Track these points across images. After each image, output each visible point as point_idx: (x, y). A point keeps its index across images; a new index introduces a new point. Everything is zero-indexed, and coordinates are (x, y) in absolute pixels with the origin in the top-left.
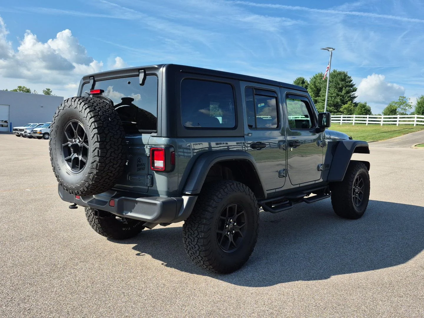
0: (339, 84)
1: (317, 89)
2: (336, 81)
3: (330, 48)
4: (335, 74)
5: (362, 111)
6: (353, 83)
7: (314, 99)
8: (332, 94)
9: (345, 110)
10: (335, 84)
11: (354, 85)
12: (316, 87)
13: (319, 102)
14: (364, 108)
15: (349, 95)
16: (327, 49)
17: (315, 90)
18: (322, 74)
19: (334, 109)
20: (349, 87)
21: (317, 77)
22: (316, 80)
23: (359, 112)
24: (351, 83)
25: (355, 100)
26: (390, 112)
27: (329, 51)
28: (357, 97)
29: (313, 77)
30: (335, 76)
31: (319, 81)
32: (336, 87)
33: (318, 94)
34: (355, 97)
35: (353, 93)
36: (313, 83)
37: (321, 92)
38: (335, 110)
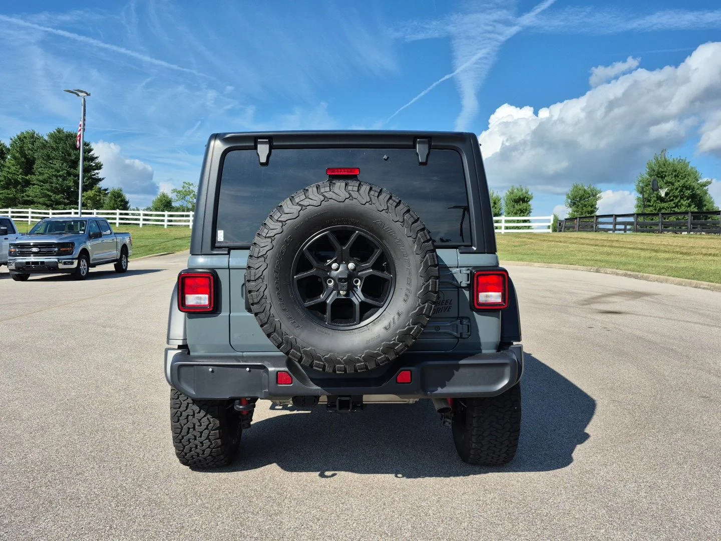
0: (70, 155)
1: (28, 160)
2: (63, 148)
3: (82, 92)
4: (61, 135)
5: (117, 204)
6: (93, 155)
7: (22, 178)
8: (58, 171)
9: (89, 201)
10: (62, 153)
11: (97, 158)
12: (23, 154)
13: (34, 184)
14: (120, 199)
15: (89, 175)
16: (76, 92)
17: (23, 162)
18: (34, 133)
19: (64, 199)
20: (89, 161)
21: (25, 137)
22: (24, 143)
23: (111, 204)
24: (91, 153)
25: (102, 185)
26: (165, 206)
27: (78, 95)
28: (103, 179)
29: (16, 137)
30: (61, 139)
31: (30, 146)
32: (64, 160)
33: (31, 169)
34: (100, 180)
35: (96, 171)
36: (18, 149)
37: (35, 166)
38: (66, 201)
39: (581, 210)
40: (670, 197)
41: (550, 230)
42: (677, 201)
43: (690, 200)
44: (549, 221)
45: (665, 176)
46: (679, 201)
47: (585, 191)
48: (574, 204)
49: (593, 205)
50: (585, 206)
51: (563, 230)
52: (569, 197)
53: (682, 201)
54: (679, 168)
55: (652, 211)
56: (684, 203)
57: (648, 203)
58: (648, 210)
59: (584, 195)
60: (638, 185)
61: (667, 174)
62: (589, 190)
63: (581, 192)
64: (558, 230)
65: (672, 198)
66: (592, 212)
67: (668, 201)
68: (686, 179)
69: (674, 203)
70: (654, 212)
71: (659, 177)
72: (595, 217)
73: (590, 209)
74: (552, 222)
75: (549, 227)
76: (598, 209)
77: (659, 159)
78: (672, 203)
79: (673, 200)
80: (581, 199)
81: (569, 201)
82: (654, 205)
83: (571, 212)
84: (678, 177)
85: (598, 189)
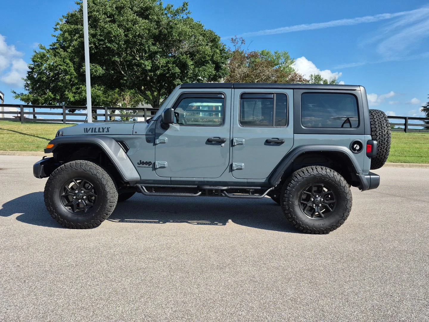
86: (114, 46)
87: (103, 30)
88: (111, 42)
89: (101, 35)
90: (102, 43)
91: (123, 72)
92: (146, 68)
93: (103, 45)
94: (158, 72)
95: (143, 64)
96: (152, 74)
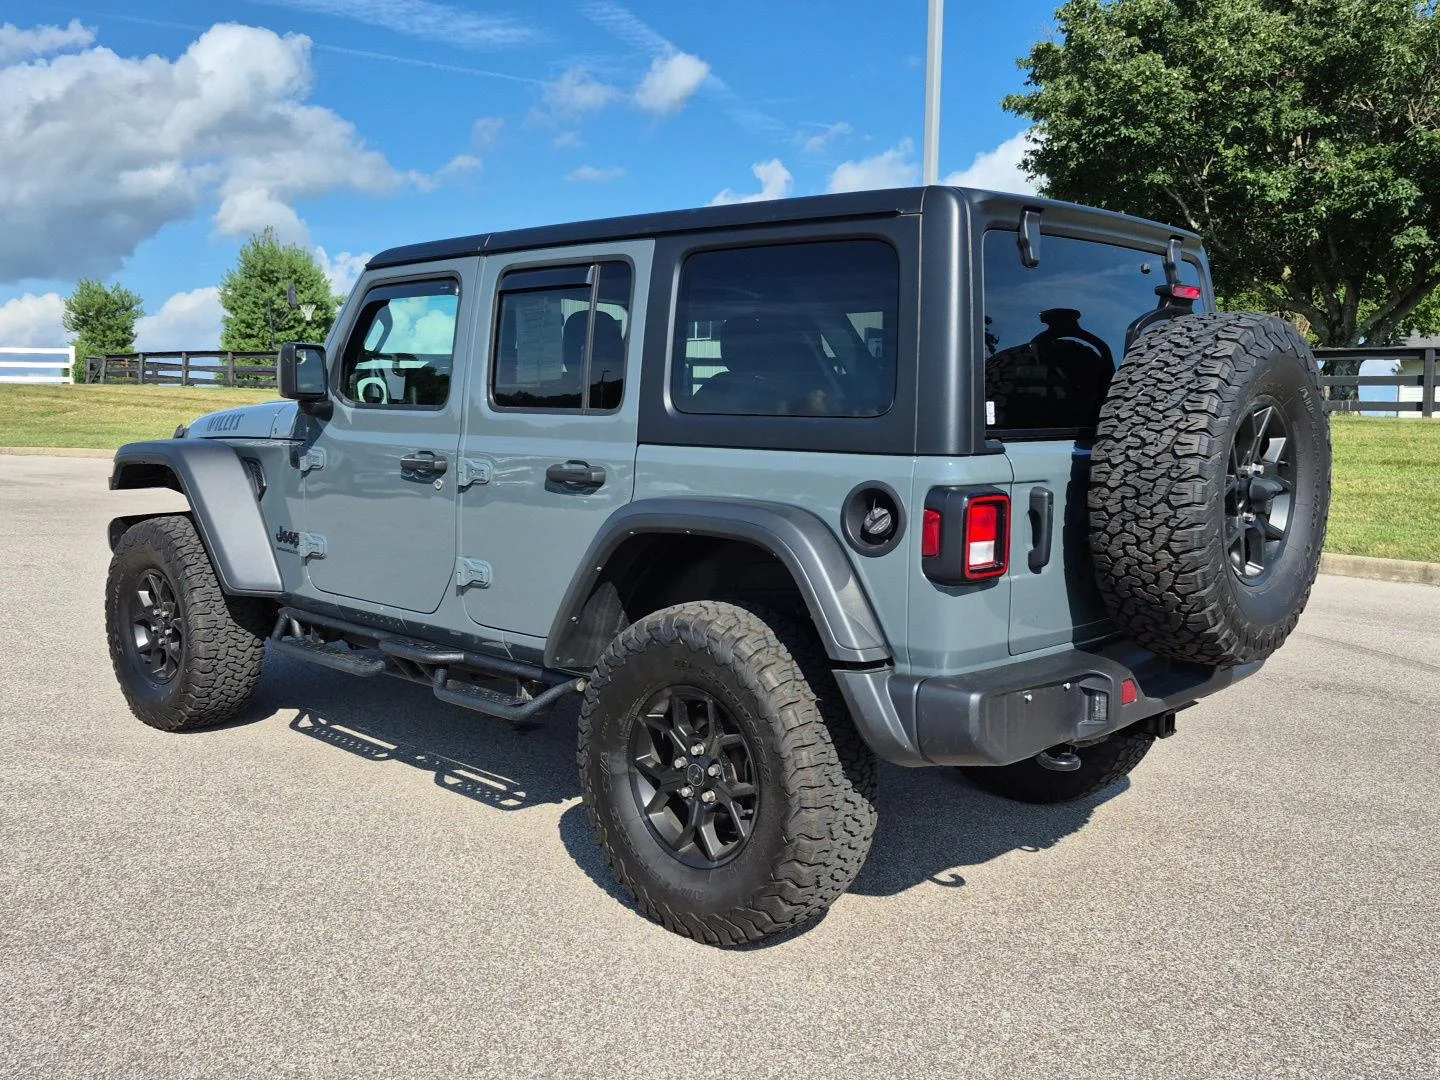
39: (101, 337)
40: (289, 321)
41: (70, 380)
42: (300, 329)
43: (323, 329)
44: (65, 358)
45: (278, 279)
46: (304, 330)
47: (107, 296)
48: (85, 322)
49: (126, 328)
50: (110, 328)
51: (101, 379)
52: (71, 308)
53: (309, 330)
54: (298, 264)
55: (257, 346)
56: (314, 334)
57: (249, 331)
58: (249, 345)
59: (106, 306)
60: (223, 294)
61: (280, 276)
62: (115, 296)
63: (99, 300)
64: (87, 380)
65: (292, 322)
66: (124, 343)
67: (285, 329)
68: (314, 289)
69: (296, 333)
70: (261, 349)
71: (265, 281)
72: (184, 354)
73: (120, 335)
74: (72, 361)
75: (66, 372)
76: (136, 336)
77: (261, 245)
78: (293, 332)
79: (292, 327)
80: (99, 312)
81: (73, 315)
82: (260, 335)
83: (77, 339)
84: (300, 283)
85: (133, 294)
86: (1147, 132)
87: (1107, 84)
88: (1135, 118)
89: (1100, 103)
90: (1101, 128)
91: (1196, 221)
92: (1269, 199)
93: (1105, 134)
94: (1321, 208)
95: (1253, 184)
96: (1300, 216)
